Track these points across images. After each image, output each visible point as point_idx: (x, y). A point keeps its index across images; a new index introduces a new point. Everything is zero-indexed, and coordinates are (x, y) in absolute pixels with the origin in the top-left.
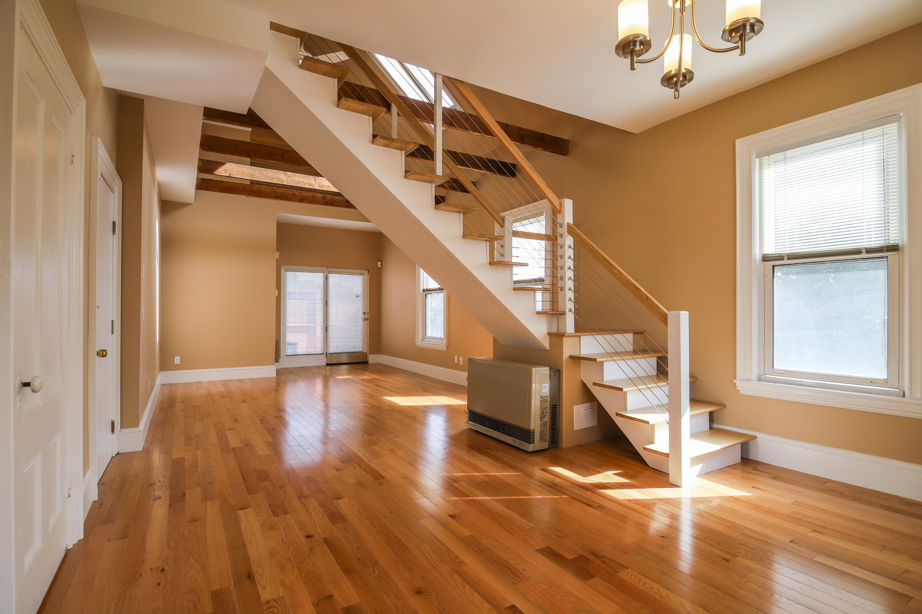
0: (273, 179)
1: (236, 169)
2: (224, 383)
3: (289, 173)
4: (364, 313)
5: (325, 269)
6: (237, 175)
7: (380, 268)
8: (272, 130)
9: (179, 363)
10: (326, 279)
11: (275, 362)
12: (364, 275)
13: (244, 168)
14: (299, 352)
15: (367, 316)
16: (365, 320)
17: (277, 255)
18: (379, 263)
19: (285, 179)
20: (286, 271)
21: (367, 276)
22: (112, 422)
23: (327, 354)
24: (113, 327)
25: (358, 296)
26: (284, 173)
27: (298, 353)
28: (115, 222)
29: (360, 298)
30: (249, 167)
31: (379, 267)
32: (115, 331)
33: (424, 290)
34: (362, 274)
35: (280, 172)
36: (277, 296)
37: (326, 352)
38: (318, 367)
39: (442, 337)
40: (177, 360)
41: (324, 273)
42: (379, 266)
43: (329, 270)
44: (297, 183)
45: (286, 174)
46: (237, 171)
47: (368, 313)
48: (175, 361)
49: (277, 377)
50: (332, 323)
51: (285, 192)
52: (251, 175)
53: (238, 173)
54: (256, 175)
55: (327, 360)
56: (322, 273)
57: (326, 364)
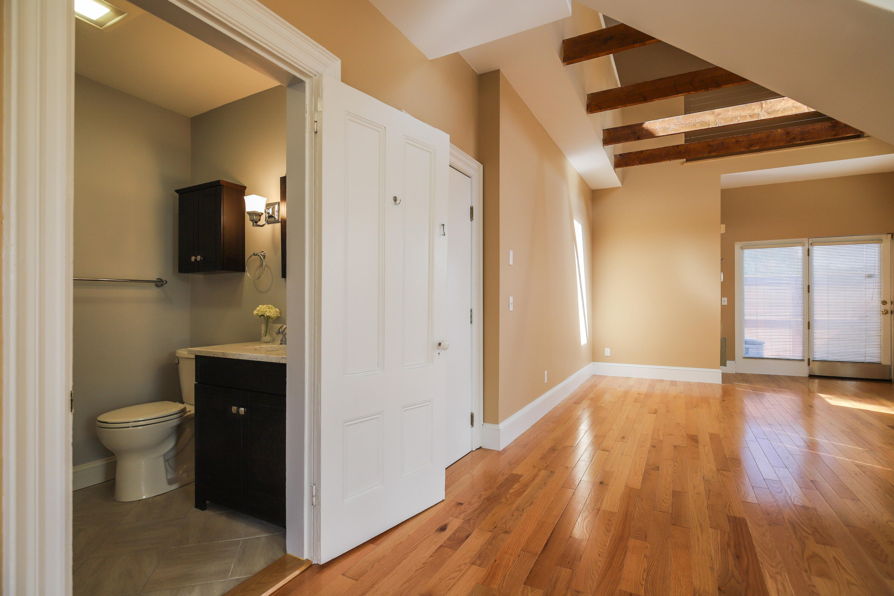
0: (695, 125)
2: (653, 383)
3: (717, 111)
4: (884, 303)
5: (805, 240)
8: (653, 41)
9: (609, 356)
10: (808, 254)
11: (721, 366)
14: (767, 354)
15: (888, 307)
16: (885, 313)
17: (723, 229)
19: (712, 120)
20: (742, 248)
21: (888, 243)
22: (472, 415)
23: (810, 361)
24: (472, 316)
25: (870, 276)
27: (765, 356)
28: (472, 207)
29: (876, 279)
32: (474, 320)
34: (880, 241)
36: (722, 281)
37: (809, 359)
38: (793, 379)
40: (608, 352)
41: (804, 245)
43: (811, 240)
44: (731, 120)
45: (713, 113)
47: (892, 303)
48: (606, 352)
49: (723, 384)
50: (818, 316)
51: (724, 142)
54: (671, 127)
55: (810, 370)
56: (801, 247)
57: (808, 376)
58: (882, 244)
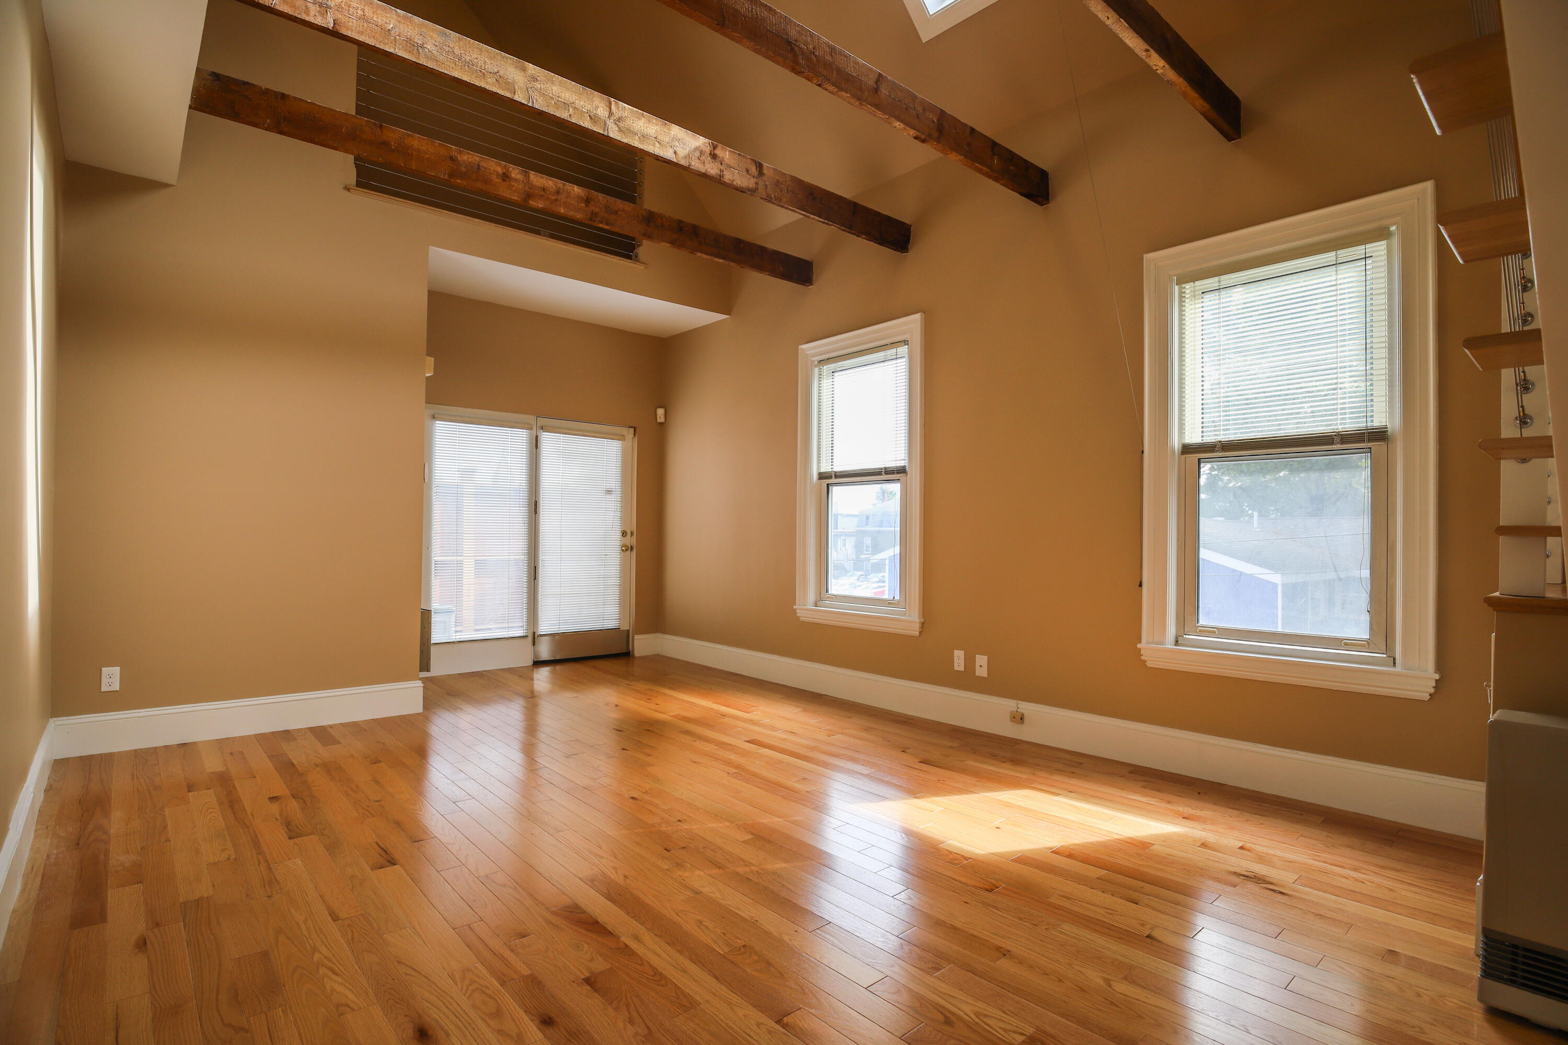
0: (484, 74)
1: (360, 12)
3: (532, 68)
4: (624, 534)
5: (531, 419)
6: (361, 33)
7: (661, 424)
9: (118, 689)
10: (535, 444)
11: (421, 671)
12: (624, 440)
13: (388, 15)
15: (630, 541)
16: (626, 549)
17: (429, 367)
18: (660, 412)
20: (435, 418)
21: (631, 441)
23: (536, 637)
25: (609, 492)
26: (520, 65)
29: (616, 498)
30: (405, 17)
31: (659, 420)
33: (822, 476)
34: (621, 438)
35: (507, 58)
37: (534, 634)
39: (897, 598)
40: (111, 679)
41: (531, 429)
42: (661, 419)
43: (542, 421)
46: (363, 18)
47: (632, 534)
48: (104, 680)
49: (426, 713)
50: (549, 558)
51: (481, 165)
52: (410, 44)
53: (365, 24)
54: (428, 47)
55: (535, 654)
56: (525, 431)
57: (532, 663)
58: (624, 442)
